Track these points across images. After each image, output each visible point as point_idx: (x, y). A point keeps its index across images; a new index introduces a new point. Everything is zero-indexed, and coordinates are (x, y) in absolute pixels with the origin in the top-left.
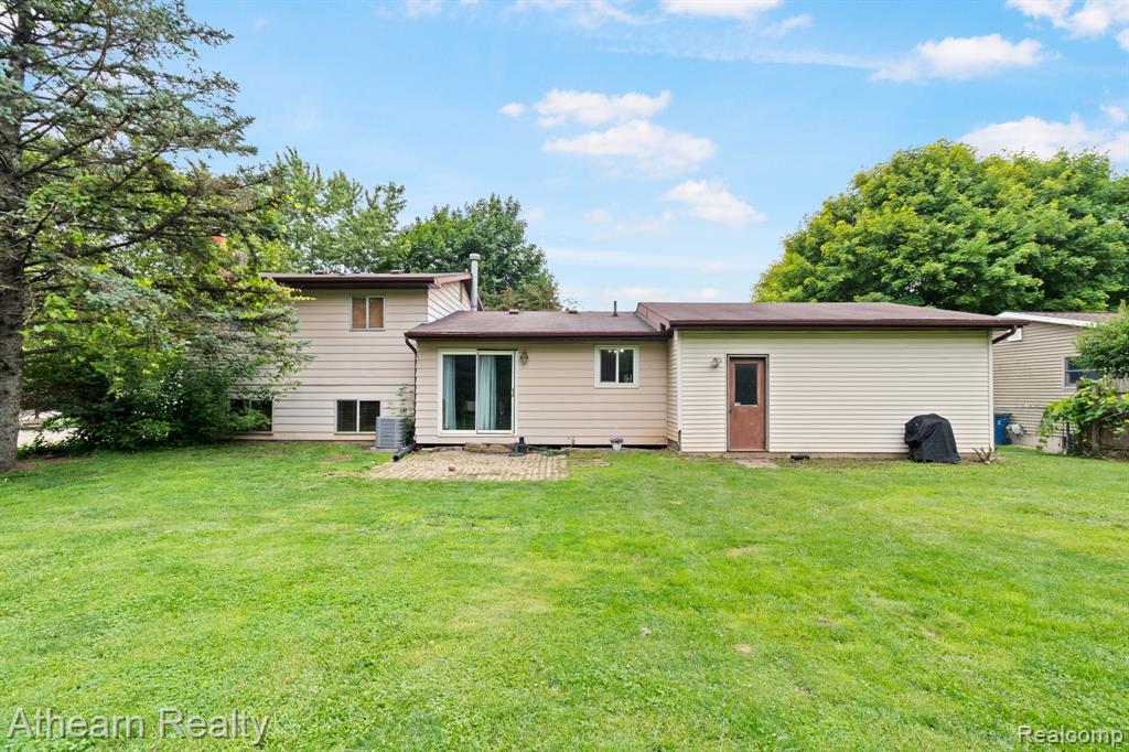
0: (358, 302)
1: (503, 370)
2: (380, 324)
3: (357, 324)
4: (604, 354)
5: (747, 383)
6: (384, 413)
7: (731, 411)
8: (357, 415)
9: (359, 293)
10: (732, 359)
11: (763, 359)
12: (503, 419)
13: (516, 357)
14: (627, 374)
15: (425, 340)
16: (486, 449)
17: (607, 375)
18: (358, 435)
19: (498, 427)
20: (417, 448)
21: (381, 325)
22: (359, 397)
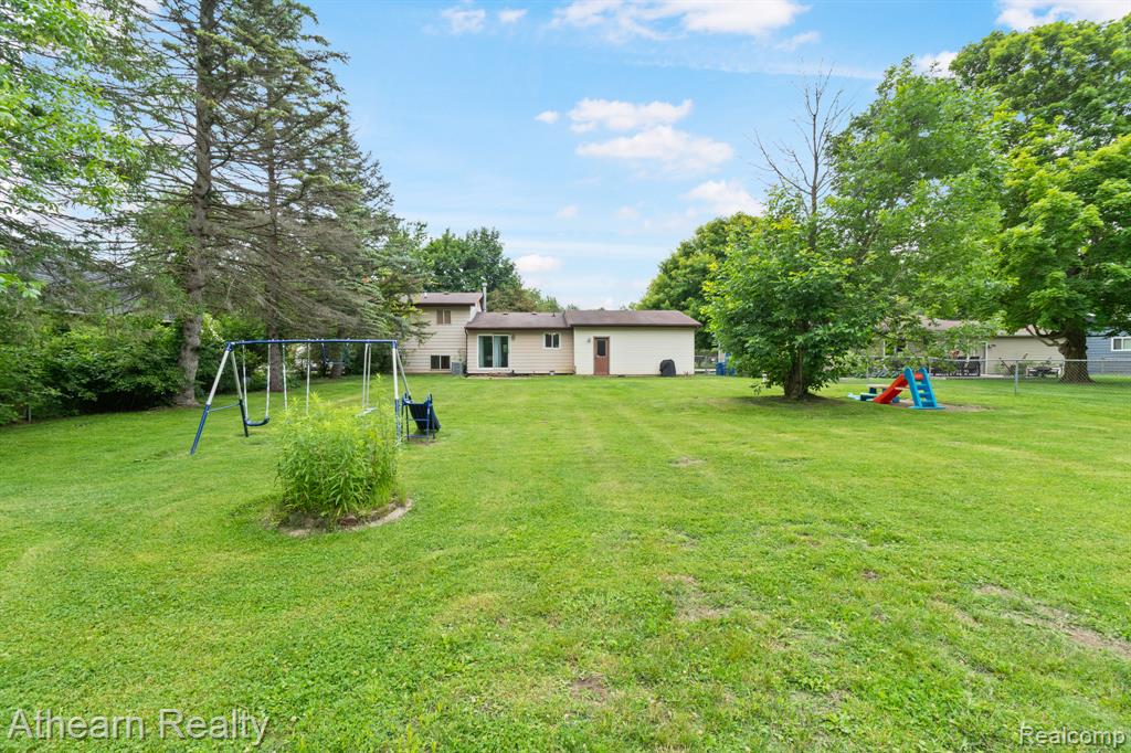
0: (440, 313)
1: (504, 341)
2: (448, 321)
3: (440, 322)
4: (547, 336)
5: (602, 348)
6: (452, 361)
7: (595, 359)
8: (440, 362)
9: (440, 308)
10: (596, 338)
11: (608, 338)
12: (504, 363)
13: (510, 337)
14: (556, 344)
15: (470, 330)
16: (499, 375)
17: (548, 345)
18: (441, 371)
19: (503, 366)
20: (467, 375)
21: (450, 322)
22: (441, 354)
